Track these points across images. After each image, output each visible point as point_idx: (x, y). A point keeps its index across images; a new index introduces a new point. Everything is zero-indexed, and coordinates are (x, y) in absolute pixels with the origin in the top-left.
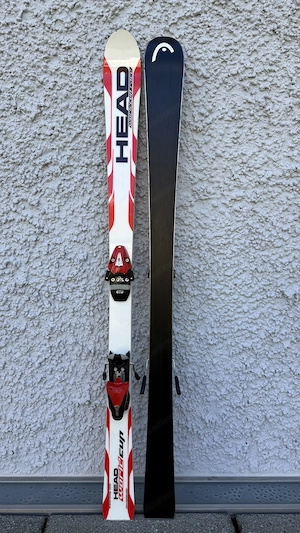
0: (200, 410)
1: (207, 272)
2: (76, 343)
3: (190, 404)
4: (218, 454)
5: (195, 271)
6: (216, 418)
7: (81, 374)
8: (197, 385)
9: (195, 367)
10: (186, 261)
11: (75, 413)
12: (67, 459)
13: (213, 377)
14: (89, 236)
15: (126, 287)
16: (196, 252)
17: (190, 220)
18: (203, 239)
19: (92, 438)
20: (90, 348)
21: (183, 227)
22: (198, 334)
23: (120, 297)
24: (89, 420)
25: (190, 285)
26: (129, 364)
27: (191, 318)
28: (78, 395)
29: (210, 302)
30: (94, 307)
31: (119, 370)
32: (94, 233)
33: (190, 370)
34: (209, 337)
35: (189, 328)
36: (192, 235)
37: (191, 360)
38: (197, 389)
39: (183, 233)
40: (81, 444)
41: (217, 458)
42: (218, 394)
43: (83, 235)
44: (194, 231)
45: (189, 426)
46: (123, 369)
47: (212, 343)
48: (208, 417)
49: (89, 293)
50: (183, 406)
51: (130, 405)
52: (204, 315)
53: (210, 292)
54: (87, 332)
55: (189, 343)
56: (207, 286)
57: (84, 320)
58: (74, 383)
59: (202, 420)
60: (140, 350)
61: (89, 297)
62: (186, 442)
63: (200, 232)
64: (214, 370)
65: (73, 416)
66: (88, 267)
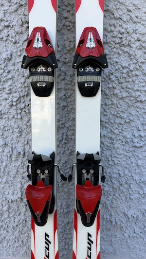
0: (122, 206)
1: (137, 73)
2: (6, 145)
3: (114, 201)
4: (138, 243)
5: (125, 71)
6: (137, 213)
7: (12, 174)
8: (121, 185)
9: (120, 168)
10: (115, 60)
11: (9, 207)
12: (5, 245)
13: (137, 178)
14: (12, 32)
15: (49, 79)
16: (125, 50)
17: (121, 13)
18: (134, 35)
19: (25, 229)
20: (19, 150)
21: (113, 22)
22: (125, 137)
23: (43, 92)
24: (22, 214)
25: (118, 87)
26: (54, 166)
27: (118, 121)
28: (11, 192)
29: (138, 104)
30: (21, 109)
31: (43, 172)
32: (17, 29)
33: (115, 171)
34: (136, 140)
35: (116, 131)
36: (123, 30)
37: (116, 162)
38: (122, 188)
39: (113, 28)
40: (16, 233)
41: (137, 246)
42: (141, 192)
43: (6, 31)
44: (124, 25)
45: (113, 220)
46: (47, 172)
47: (138, 145)
48: (131, 213)
49: (15, 95)
50: (108, 203)
51: (55, 209)
52: (131, 118)
53: (138, 93)
54: (16, 135)
55: (116, 146)
56: (136, 87)
57: (12, 123)
58: (7, 182)
59: (125, 215)
60: (68, 152)
61: (15, 99)
62: (110, 233)
63: (130, 27)
64: (138, 171)
65: (8, 210)
66: (13, 68)
